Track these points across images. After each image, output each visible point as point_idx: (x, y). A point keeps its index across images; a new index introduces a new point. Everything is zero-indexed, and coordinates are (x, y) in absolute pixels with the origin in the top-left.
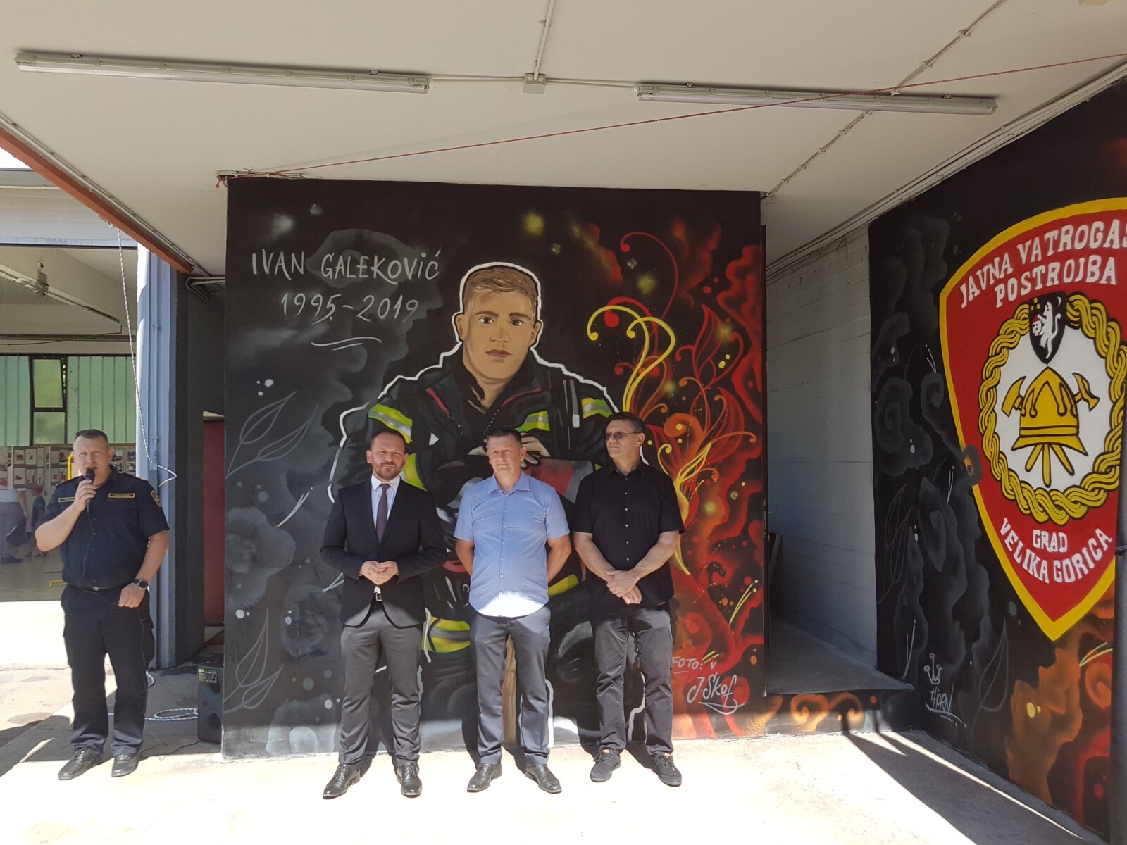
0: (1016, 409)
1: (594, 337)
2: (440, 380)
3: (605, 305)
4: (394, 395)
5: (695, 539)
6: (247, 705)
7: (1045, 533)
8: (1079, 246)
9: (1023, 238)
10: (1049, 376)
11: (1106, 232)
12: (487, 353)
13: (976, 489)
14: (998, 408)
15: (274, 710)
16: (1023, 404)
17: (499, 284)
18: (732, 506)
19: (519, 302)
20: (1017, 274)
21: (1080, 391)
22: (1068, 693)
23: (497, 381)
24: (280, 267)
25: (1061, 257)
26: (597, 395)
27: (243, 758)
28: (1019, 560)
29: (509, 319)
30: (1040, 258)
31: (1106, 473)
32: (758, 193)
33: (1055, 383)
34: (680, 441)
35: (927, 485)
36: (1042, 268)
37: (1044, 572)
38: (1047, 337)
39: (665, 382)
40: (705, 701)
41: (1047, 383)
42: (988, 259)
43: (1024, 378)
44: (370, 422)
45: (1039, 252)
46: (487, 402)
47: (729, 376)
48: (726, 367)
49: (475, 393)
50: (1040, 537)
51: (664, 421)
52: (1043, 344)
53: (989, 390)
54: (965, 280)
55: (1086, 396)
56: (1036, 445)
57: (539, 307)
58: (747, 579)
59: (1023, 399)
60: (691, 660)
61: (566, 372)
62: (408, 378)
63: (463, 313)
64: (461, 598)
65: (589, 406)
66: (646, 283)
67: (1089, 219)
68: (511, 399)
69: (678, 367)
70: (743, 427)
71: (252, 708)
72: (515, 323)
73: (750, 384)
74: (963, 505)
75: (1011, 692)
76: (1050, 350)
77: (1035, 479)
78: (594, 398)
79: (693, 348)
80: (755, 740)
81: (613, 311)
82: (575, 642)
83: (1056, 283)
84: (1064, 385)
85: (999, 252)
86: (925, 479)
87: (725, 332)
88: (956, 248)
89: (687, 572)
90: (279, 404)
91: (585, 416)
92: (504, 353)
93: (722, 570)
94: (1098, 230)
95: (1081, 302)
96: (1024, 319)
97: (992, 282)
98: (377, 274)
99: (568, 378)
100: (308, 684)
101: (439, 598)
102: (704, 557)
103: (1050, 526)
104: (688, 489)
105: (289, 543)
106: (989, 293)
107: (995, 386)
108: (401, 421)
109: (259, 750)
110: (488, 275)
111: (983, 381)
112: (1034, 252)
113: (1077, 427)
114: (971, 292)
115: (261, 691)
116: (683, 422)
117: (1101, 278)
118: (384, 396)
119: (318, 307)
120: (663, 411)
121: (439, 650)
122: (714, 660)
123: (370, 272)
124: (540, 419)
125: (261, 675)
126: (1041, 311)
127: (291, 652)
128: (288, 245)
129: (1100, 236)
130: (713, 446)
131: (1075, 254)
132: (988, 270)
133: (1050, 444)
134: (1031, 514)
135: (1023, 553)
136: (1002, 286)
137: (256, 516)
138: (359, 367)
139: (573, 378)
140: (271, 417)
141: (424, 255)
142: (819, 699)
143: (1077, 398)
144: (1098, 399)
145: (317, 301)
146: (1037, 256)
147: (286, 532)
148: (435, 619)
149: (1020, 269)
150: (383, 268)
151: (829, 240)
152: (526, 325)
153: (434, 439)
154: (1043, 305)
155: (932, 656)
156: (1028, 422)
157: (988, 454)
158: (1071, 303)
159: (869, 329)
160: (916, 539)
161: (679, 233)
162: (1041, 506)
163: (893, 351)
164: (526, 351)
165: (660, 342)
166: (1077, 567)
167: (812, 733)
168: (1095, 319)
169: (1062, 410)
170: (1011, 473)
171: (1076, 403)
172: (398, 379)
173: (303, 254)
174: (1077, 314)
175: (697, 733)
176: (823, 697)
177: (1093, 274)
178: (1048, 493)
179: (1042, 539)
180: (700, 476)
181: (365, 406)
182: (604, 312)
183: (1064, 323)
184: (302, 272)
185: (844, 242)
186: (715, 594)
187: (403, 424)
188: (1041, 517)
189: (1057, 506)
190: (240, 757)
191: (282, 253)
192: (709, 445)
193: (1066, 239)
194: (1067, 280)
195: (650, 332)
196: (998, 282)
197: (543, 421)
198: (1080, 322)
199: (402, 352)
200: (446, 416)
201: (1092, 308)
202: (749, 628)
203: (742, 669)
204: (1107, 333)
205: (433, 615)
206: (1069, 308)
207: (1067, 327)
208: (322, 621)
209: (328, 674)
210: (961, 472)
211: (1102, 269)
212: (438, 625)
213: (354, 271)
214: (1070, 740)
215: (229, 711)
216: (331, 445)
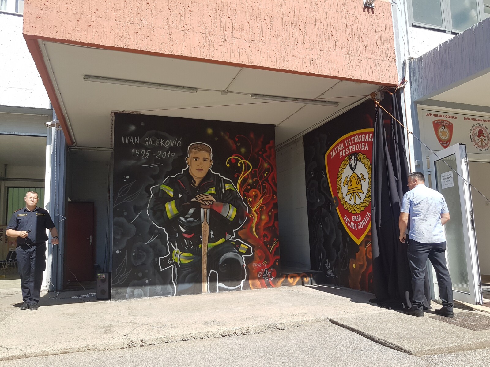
0: (347, 184)
1: (228, 165)
2: (182, 177)
3: (231, 156)
4: (168, 182)
5: (259, 227)
6: (120, 282)
7: (355, 216)
8: (359, 141)
9: (346, 139)
10: (354, 175)
11: (365, 137)
12: (197, 169)
13: (337, 208)
14: (342, 185)
15: (129, 284)
16: (348, 183)
17: (199, 149)
18: (270, 217)
19: (206, 155)
20: (345, 149)
21: (362, 178)
22: (363, 258)
23: (199, 178)
24: (131, 141)
25: (355, 144)
26: (230, 183)
27: (118, 300)
28: (349, 226)
29: (203, 159)
30: (350, 144)
31: (369, 197)
32: (274, 125)
33: (356, 176)
34: (254, 197)
35: (324, 210)
36: (351, 147)
37: (356, 227)
38: (353, 164)
39: (249, 180)
40: (263, 276)
41: (354, 176)
42: (338, 145)
43: (348, 176)
44: (160, 190)
45: (350, 142)
46: (196, 185)
47: (267, 178)
48: (266, 175)
49: (193, 181)
50: (354, 218)
51: (249, 191)
52: (352, 166)
53: (339, 180)
54: (332, 151)
55: (363, 179)
56: (352, 193)
57: (212, 156)
58: (275, 239)
59: (348, 182)
60: (259, 264)
61: (220, 176)
62: (172, 177)
63: (189, 157)
64: (189, 246)
65: (227, 186)
66: (243, 150)
67: (361, 134)
68: (204, 184)
69: (253, 175)
70: (272, 193)
71: (121, 283)
72: (205, 160)
73: (274, 181)
74: (334, 213)
75: (349, 263)
76: (354, 168)
77: (352, 203)
78: (229, 184)
79: (257, 170)
80: (278, 288)
81: (233, 158)
82: (225, 259)
83: (355, 150)
84: (358, 176)
85: (340, 143)
86: (323, 209)
87: (266, 165)
88: (329, 142)
89: (257, 237)
90: (131, 184)
91: (226, 189)
92: (201, 170)
93: (267, 236)
94: (363, 137)
95: (360, 155)
96: (347, 160)
97: (339, 151)
98: (162, 144)
99: (221, 178)
100: (140, 275)
101: (182, 246)
102: (262, 233)
103: (356, 214)
104: (257, 212)
105: (134, 229)
106: (338, 154)
107: (341, 179)
108: (170, 189)
109: (124, 297)
110: (196, 146)
111: (338, 178)
112: (349, 143)
113: (361, 187)
114: (333, 154)
115: (124, 278)
116: (254, 191)
117: (365, 148)
118: (165, 182)
119: (143, 154)
120: (249, 188)
121: (182, 262)
122: (266, 264)
123: (160, 144)
124: (213, 190)
125: (124, 273)
126: (351, 158)
127: (134, 264)
128: (134, 134)
129: (364, 138)
130: (263, 199)
131: (358, 143)
132: (338, 148)
133: (355, 192)
134: (352, 212)
135: (350, 223)
136: (341, 152)
137: (123, 220)
138: (157, 173)
139: (223, 178)
140: (128, 188)
141: (176, 139)
142: (296, 275)
143: (361, 179)
144: (366, 179)
145: (143, 152)
146: (350, 143)
147: (133, 225)
148: (181, 253)
149: (346, 147)
150: (164, 143)
151: (291, 141)
152: (208, 162)
153: (180, 196)
154: (352, 156)
155: (327, 260)
156: (350, 188)
157: (340, 198)
158: (358, 155)
159: (304, 167)
160: (321, 227)
161: (252, 136)
162: (354, 209)
163: (312, 173)
164: (208, 169)
165: (247, 168)
166: (363, 223)
167: (294, 286)
168: (364, 159)
169: (358, 183)
170: (346, 202)
171: (361, 181)
172: (169, 177)
173: (139, 137)
174: (360, 158)
175: (262, 286)
176: (297, 275)
177: (363, 148)
178: (356, 205)
179: (355, 218)
180: (260, 208)
181: (158, 185)
182: (231, 158)
183: (357, 161)
184: (138, 143)
185: (296, 141)
186: (266, 244)
187: (170, 191)
188: (354, 212)
189: (358, 208)
190: (117, 300)
191: (132, 137)
192: (262, 198)
193: (356, 139)
194: (357, 149)
195: (244, 165)
196: (340, 151)
197: (214, 190)
198: (361, 160)
199: (170, 168)
200: (184, 189)
201: (363, 156)
202: (275, 254)
203: (274, 266)
204: (367, 162)
205: (180, 251)
206: (358, 156)
207: (358, 161)
208: (145, 254)
209: (147, 271)
210: (333, 204)
211: (365, 146)
212: (182, 254)
213: (155, 143)
214: (364, 270)
215: (114, 284)
216: (148, 197)
